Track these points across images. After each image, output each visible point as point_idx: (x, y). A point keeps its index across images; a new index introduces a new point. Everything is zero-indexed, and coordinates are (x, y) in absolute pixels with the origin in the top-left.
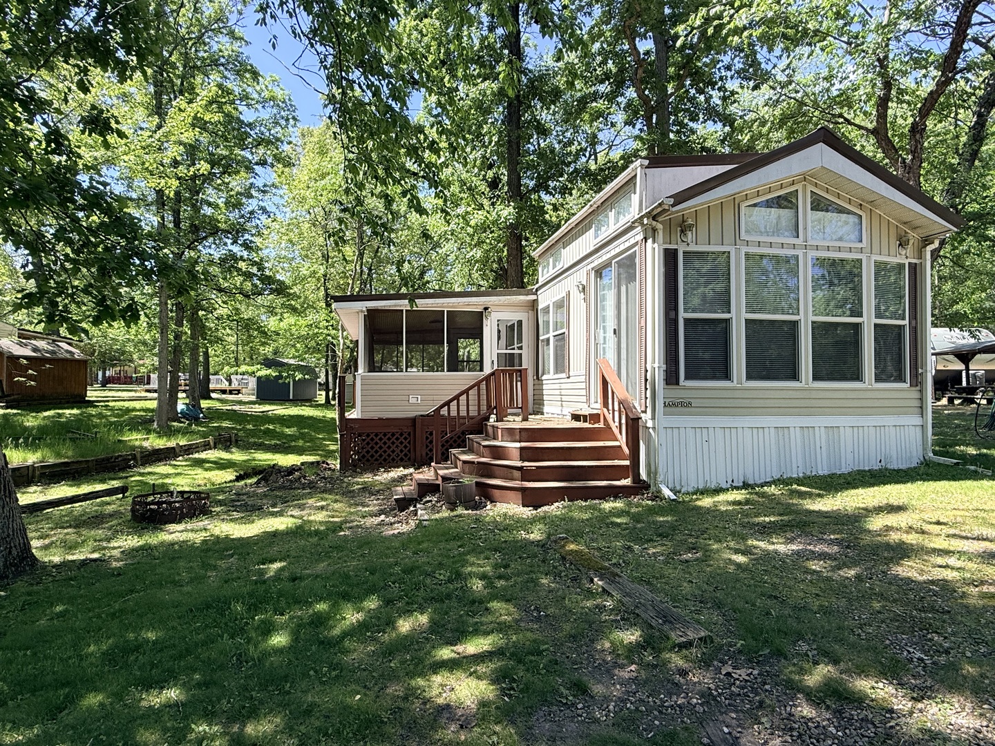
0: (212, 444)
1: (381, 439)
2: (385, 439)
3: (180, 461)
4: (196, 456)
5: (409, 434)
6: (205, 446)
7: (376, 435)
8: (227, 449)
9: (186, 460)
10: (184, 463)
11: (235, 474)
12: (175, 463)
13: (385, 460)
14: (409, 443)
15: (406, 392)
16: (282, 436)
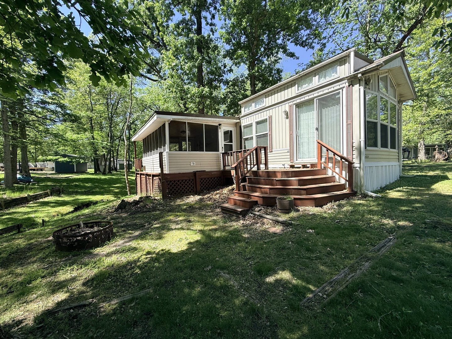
0: (49, 193)
1: (180, 183)
2: (182, 183)
3: (31, 204)
4: (41, 200)
5: (193, 180)
6: (45, 195)
7: (178, 181)
8: (59, 195)
9: (36, 203)
10: (36, 205)
11: (72, 207)
12: (28, 205)
13: (183, 193)
14: (193, 184)
15: (190, 161)
16: (85, 187)
